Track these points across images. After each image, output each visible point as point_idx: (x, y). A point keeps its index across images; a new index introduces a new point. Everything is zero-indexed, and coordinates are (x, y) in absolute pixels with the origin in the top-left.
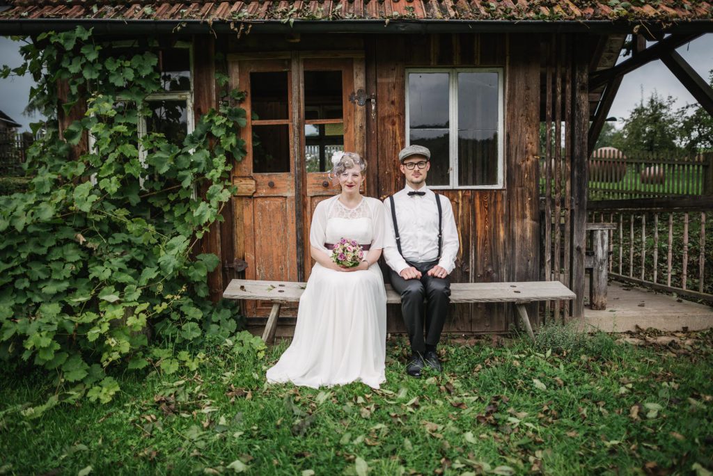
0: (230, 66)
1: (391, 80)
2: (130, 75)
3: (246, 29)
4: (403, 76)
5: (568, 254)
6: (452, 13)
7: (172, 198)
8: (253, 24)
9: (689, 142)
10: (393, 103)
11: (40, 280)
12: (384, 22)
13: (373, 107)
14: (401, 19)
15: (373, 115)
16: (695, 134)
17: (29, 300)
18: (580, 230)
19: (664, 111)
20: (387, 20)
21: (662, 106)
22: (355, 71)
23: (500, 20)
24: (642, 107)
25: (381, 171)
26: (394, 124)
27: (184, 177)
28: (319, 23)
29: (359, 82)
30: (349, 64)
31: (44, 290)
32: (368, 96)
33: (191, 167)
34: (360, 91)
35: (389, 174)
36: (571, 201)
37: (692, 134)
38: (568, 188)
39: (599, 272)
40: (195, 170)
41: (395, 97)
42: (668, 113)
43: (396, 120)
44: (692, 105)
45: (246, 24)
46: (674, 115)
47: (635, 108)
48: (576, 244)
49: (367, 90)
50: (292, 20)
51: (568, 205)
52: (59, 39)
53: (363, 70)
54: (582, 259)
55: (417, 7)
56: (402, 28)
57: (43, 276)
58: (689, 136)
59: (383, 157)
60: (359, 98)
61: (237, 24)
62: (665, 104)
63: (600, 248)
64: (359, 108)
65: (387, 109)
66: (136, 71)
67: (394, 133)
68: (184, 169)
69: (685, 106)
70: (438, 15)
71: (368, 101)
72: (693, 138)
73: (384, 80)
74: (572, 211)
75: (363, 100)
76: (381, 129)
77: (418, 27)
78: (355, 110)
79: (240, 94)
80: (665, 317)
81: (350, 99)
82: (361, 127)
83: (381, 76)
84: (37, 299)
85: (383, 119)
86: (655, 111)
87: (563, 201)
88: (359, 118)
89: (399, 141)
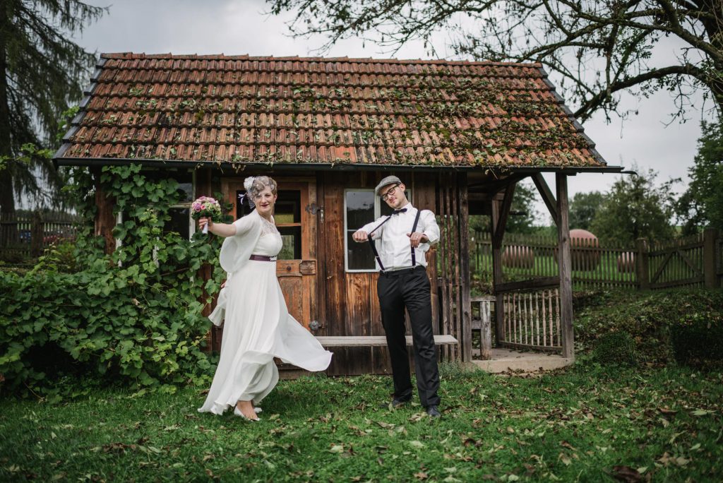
0: (223, 185)
1: (334, 197)
2: (161, 194)
3: (242, 167)
4: (342, 194)
5: (459, 317)
6: (374, 159)
7: (181, 277)
8: (247, 165)
9: (686, 221)
10: (336, 212)
11: (118, 327)
12: (330, 165)
13: (322, 215)
14: (341, 163)
15: (322, 221)
16: (692, 212)
17: (113, 338)
18: (467, 301)
19: (646, 186)
20: (333, 164)
21: (642, 181)
22: (310, 190)
23: (403, 165)
24: (623, 181)
25: (328, 259)
26: (336, 227)
27: (194, 263)
28: (289, 164)
29: (312, 198)
30: (306, 186)
31: (121, 332)
32: (318, 207)
33: (199, 256)
34: (313, 204)
35: (333, 261)
36: (460, 280)
37: (690, 211)
38: (457, 271)
39: (485, 332)
40: (203, 258)
41: (337, 209)
42: (652, 189)
43: (338, 223)
44: (676, 180)
45: (242, 165)
46: (658, 191)
47: (615, 181)
48: (464, 310)
49: (317, 204)
50: (272, 163)
51: (457, 283)
52: (117, 171)
53: (315, 190)
54: (469, 320)
55: (352, 154)
56: (342, 168)
57: (119, 324)
58: (687, 215)
59: (329, 250)
60: (312, 209)
61: (237, 165)
62: (647, 178)
63: (485, 315)
64: (312, 215)
65: (331, 217)
66: (164, 191)
67: (337, 232)
68: (194, 257)
69: (669, 181)
70: (365, 160)
71: (319, 211)
72: (691, 217)
73: (330, 197)
74: (461, 287)
75: (315, 211)
76: (327, 230)
77: (352, 168)
78: (310, 217)
79: (230, 206)
80: (528, 362)
81: (306, 210)
82: (314, 229)
83: (327, 194)
84: (118, 338)
85: (329, 223)
86: (636, 187)
87: (454, 280)
88: (312, 222)
89: (340, 238)
